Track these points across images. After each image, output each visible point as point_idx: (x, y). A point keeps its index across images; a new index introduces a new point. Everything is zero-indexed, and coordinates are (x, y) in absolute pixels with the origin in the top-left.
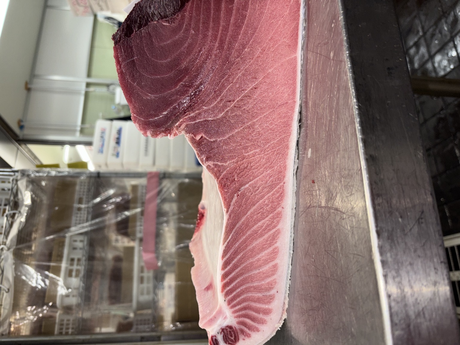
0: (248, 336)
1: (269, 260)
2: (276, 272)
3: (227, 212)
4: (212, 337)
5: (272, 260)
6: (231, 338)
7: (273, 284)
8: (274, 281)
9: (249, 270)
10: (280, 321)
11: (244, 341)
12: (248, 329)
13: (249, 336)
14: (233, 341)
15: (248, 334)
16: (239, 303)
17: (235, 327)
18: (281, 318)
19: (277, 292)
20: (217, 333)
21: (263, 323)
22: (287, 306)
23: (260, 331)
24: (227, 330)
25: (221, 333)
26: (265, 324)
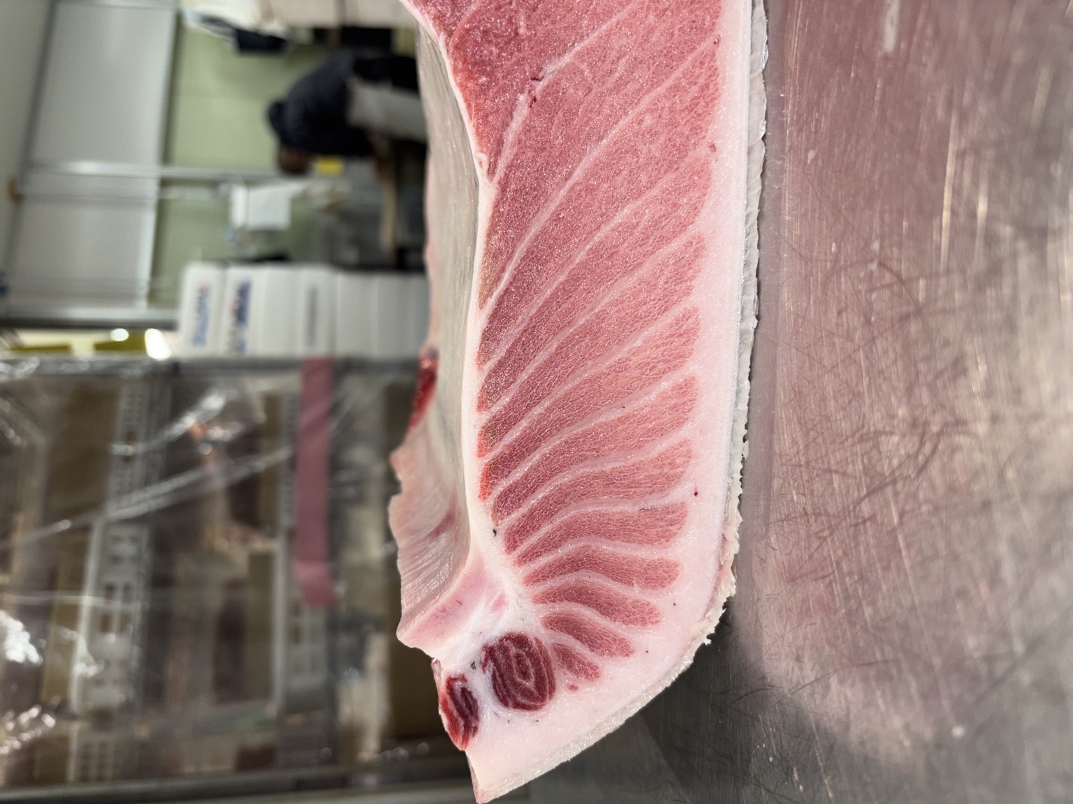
0: (587, 676)
1: (661, 366)
2: (690, 414)
3: (491, 171)
4: (450, 681)
5: (675, 363)
6: (524, 682)
7: (678, 461)
8: (683, 449)
9: (584, 410)
10: (707, 611)
11: (574, 695)
12: (590, 646)
13: (590, 672)
14: (532, 693)
15: (590, 664)
16: (548, 545)
17: (536, 639)
18: (712, 600)
19: (696, 494)
20: (469, 666)
21: (644, 622)
22: (734, 548)
23: (632, 652)
24: (505, 650)
25: (484, 666)
26: (652, 623)
